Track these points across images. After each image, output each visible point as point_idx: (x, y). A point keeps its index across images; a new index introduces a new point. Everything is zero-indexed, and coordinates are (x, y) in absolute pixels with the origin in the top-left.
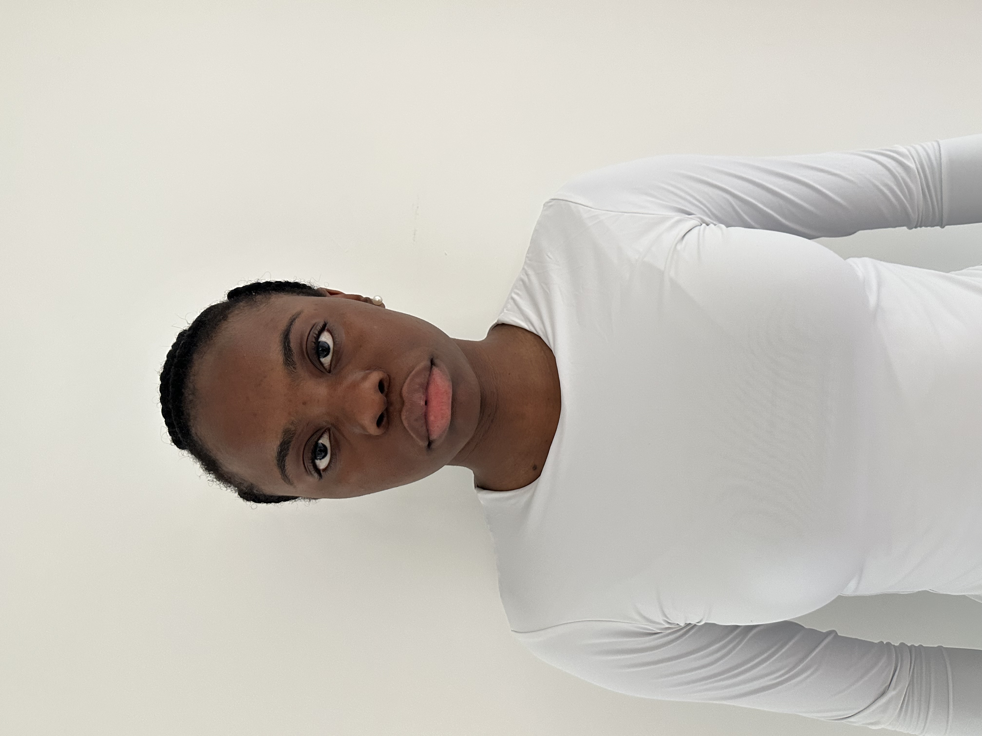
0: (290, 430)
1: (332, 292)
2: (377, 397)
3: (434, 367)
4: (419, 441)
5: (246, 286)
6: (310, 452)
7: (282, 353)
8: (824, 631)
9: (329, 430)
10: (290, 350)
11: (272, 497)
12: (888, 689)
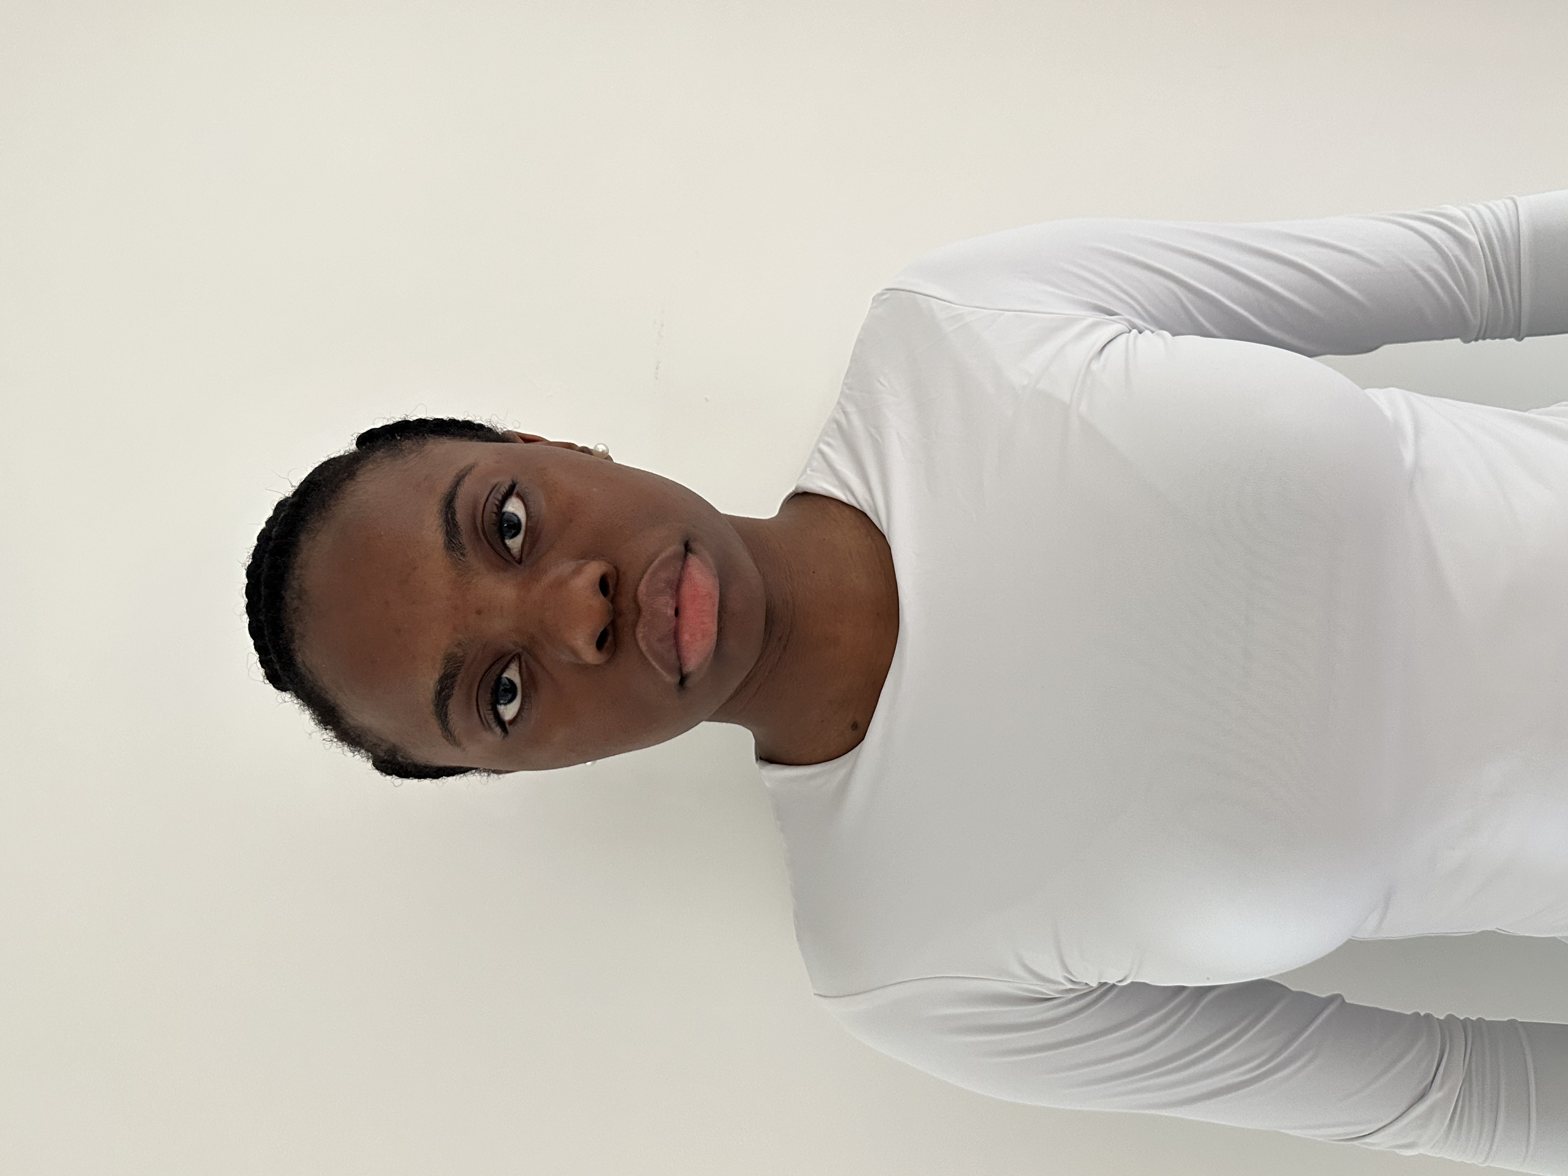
0: (456, 655)
1: (524, 437)
2: (598, 602)
3: (690, 555)
4: (665, 674)
5: (386, 425)
6: (489, 692)
7: (442, 530)
8: (1324, 996)
9: (519, 656)
10: (455, 525)
11: (426, 767)
12: (1430, 1089)
